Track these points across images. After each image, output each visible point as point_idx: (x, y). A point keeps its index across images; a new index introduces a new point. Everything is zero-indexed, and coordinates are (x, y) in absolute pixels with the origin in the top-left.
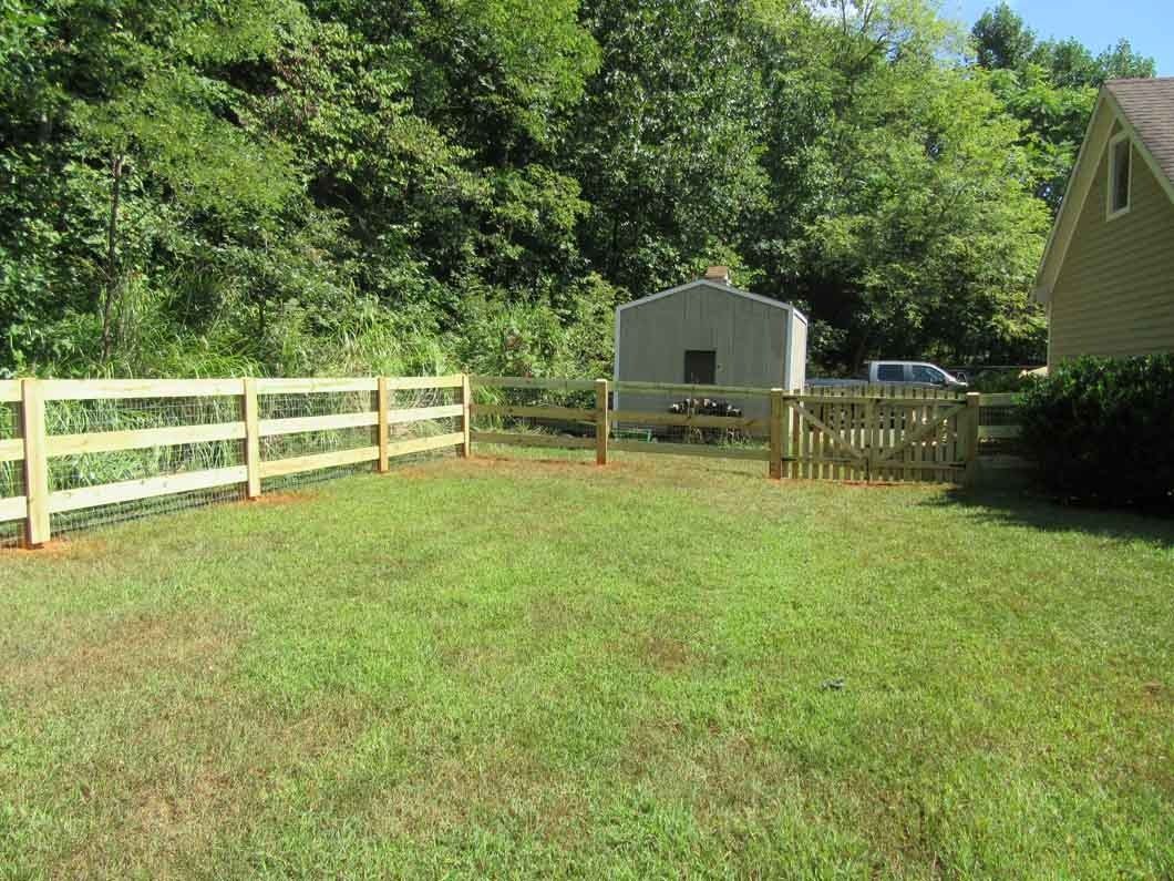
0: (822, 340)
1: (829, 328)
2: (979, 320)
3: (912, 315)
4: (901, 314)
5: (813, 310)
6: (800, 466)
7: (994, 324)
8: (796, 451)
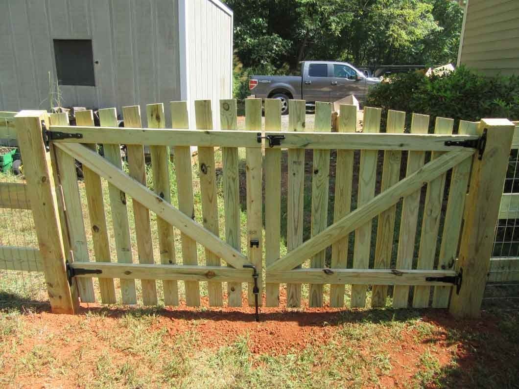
0: (275, 47)
1: (281, 39)
2: (373, 36)
3: (333, 26)
4: (326, 26)
5: (269, 26)
6: (116, 281)
7: (391, 33)
8: (103, 253)
